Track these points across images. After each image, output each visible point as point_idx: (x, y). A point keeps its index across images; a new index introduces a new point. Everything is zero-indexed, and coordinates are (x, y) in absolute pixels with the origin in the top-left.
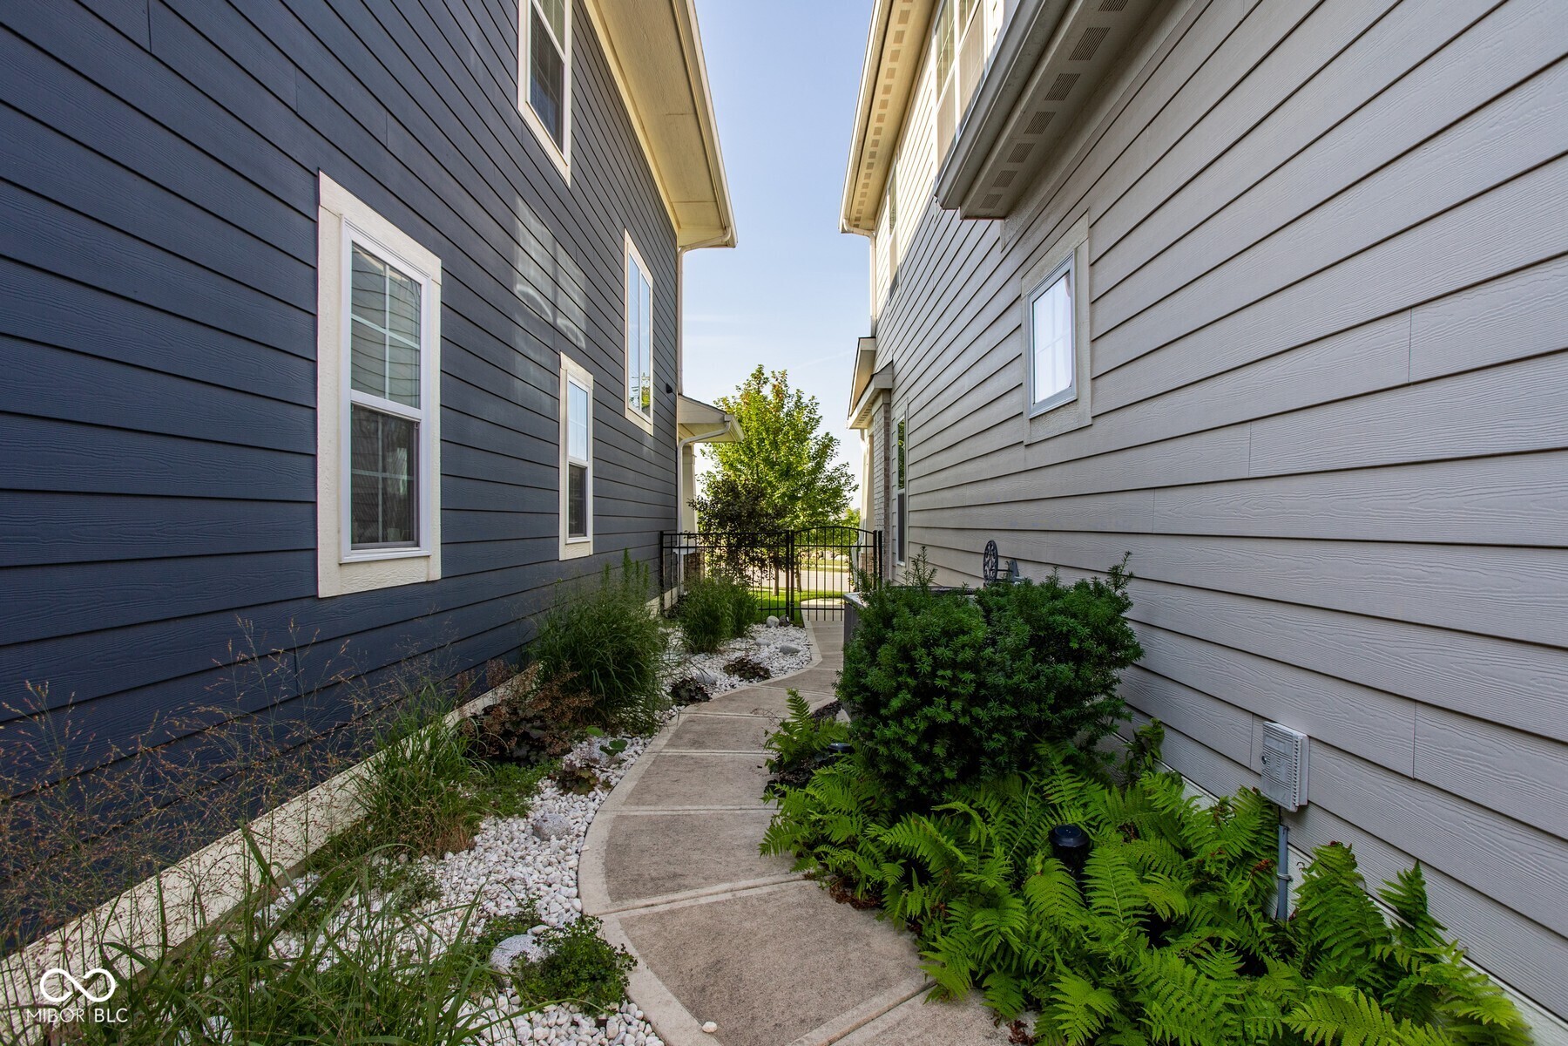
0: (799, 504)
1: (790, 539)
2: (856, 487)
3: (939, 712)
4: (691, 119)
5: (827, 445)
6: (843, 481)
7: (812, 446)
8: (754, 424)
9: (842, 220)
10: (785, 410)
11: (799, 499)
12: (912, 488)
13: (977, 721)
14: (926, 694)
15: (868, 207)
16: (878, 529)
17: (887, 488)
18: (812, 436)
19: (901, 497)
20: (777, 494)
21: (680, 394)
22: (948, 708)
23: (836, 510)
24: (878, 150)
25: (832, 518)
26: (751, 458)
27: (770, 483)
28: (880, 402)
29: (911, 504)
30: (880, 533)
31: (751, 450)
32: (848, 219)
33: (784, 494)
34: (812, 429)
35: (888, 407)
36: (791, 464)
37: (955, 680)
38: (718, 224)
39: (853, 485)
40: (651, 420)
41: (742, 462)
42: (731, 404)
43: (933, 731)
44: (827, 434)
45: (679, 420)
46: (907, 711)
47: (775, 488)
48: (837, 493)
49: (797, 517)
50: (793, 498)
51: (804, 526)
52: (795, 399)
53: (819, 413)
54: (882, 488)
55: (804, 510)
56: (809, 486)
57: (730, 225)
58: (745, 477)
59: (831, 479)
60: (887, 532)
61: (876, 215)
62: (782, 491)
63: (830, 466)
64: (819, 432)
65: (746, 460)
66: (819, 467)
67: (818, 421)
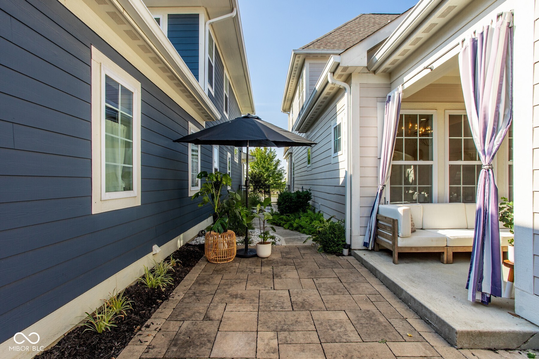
0: (271, 178)
1: (269, 187)
2: (286, 173)
3: (287, 204)
4: (248, 95)
5: (278, 162)
6: (282, 171)
7: (274, 163)
8: (259, 157)
9: (282, 110)
10: (267, 153)
11: (271, 176)
12: (295, 176)
13: (291, 205)
14: (285, 202)
15: (288, 107)
16: (289, 184)
17: (291, 175)
18: (274, 160)
19: (294, 177)
20: (265, 175)
21: (242, 152)
22: (288, 204)
23: (281, 179)
24: (289, 99)
25: (279, 181)
26: (258, 166)
27: (263, 172)
28: (289, 155)
29: (295, 179)
30: (290, 185)
31: (258, 164)
32: (283, 110)
33: (267, 175)
34: (274, 158)
35: (291, 157)
36: (269, 167)
37: (288, 200)
38: (251, 110)
39: (285, 173)
40: (238, 160)
41: (256, 166)
42: (253, 151)
43: (286, 206)
44: (278, 159)
45: (242, 158)
46: (284, 204)
47: (264, 174)
48: (281, 175)
49: (270, 181)
50: (269, 176)
51: (272, 184)
52: (270, 150)
53: (276, 154)
54: (290, 175)
55: (272, 179)
56: (273, 173)
57: (254, 111)
58: (256, 171)
59: (279, 171)
60: (291, 185)
61: (290, 109)
62: (266, 174)
63: (279, 168)
64: (276, 159)
65: (257, 166)
66: (276, 168)
67: (276, 156)
